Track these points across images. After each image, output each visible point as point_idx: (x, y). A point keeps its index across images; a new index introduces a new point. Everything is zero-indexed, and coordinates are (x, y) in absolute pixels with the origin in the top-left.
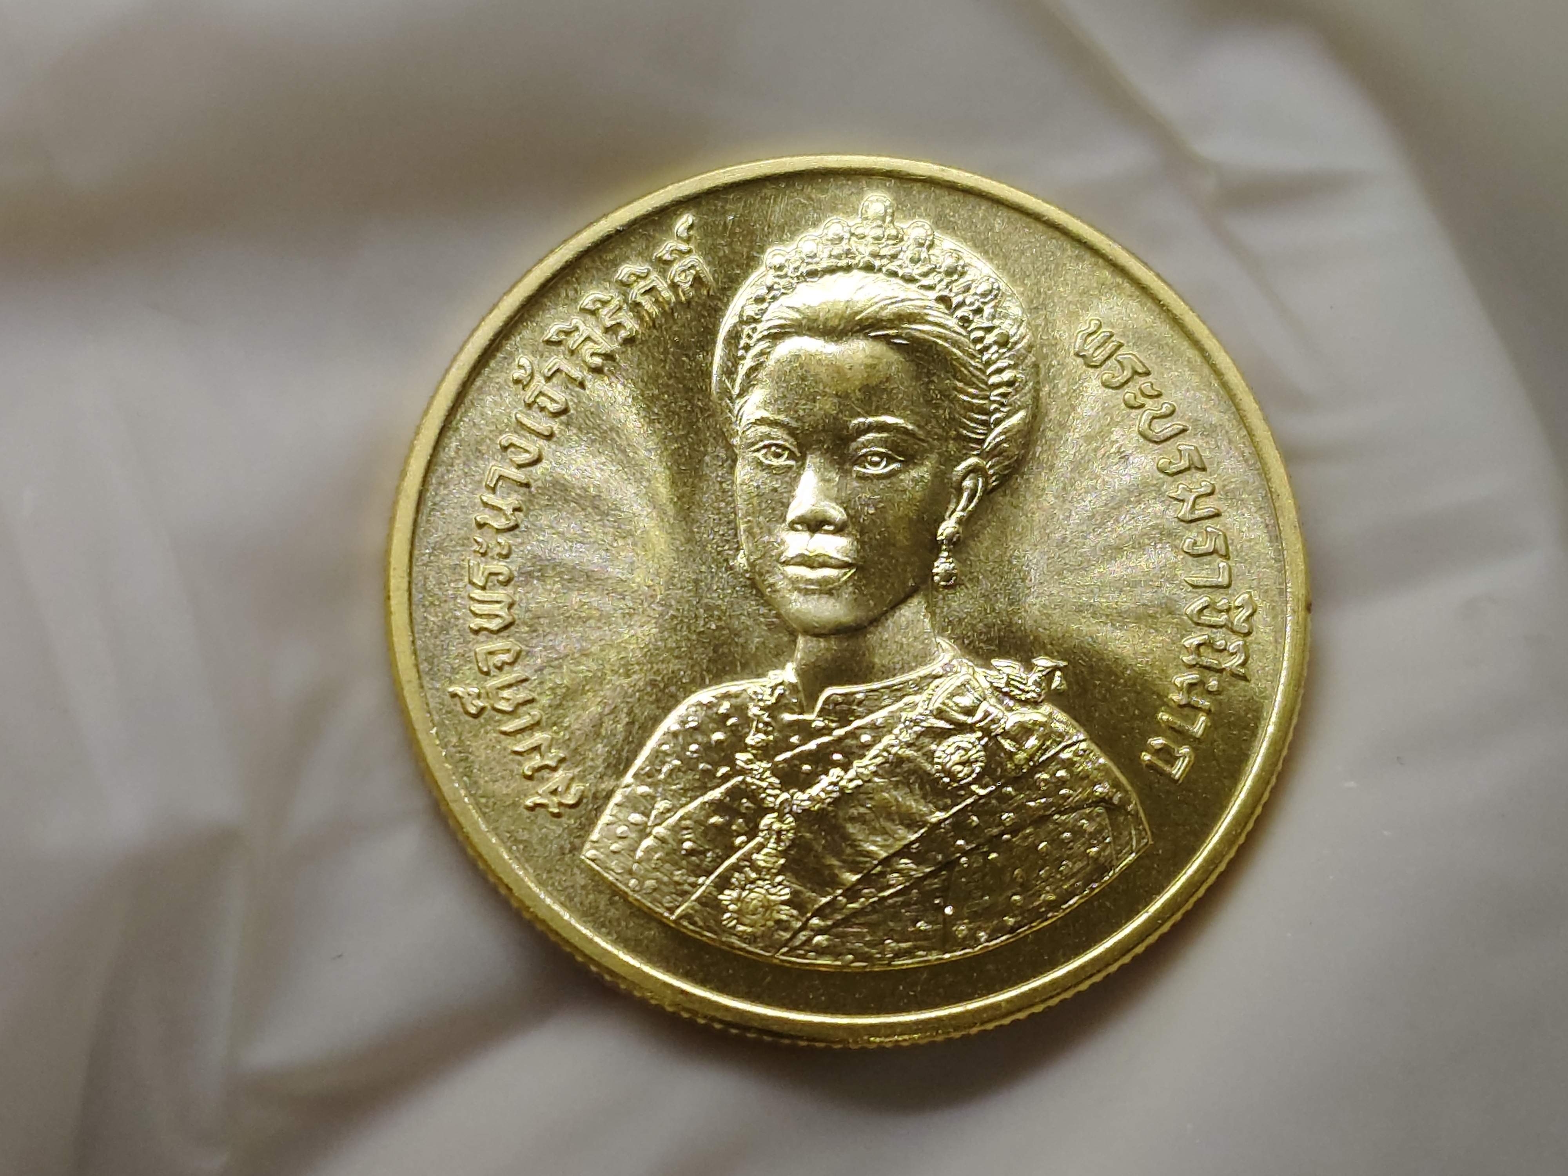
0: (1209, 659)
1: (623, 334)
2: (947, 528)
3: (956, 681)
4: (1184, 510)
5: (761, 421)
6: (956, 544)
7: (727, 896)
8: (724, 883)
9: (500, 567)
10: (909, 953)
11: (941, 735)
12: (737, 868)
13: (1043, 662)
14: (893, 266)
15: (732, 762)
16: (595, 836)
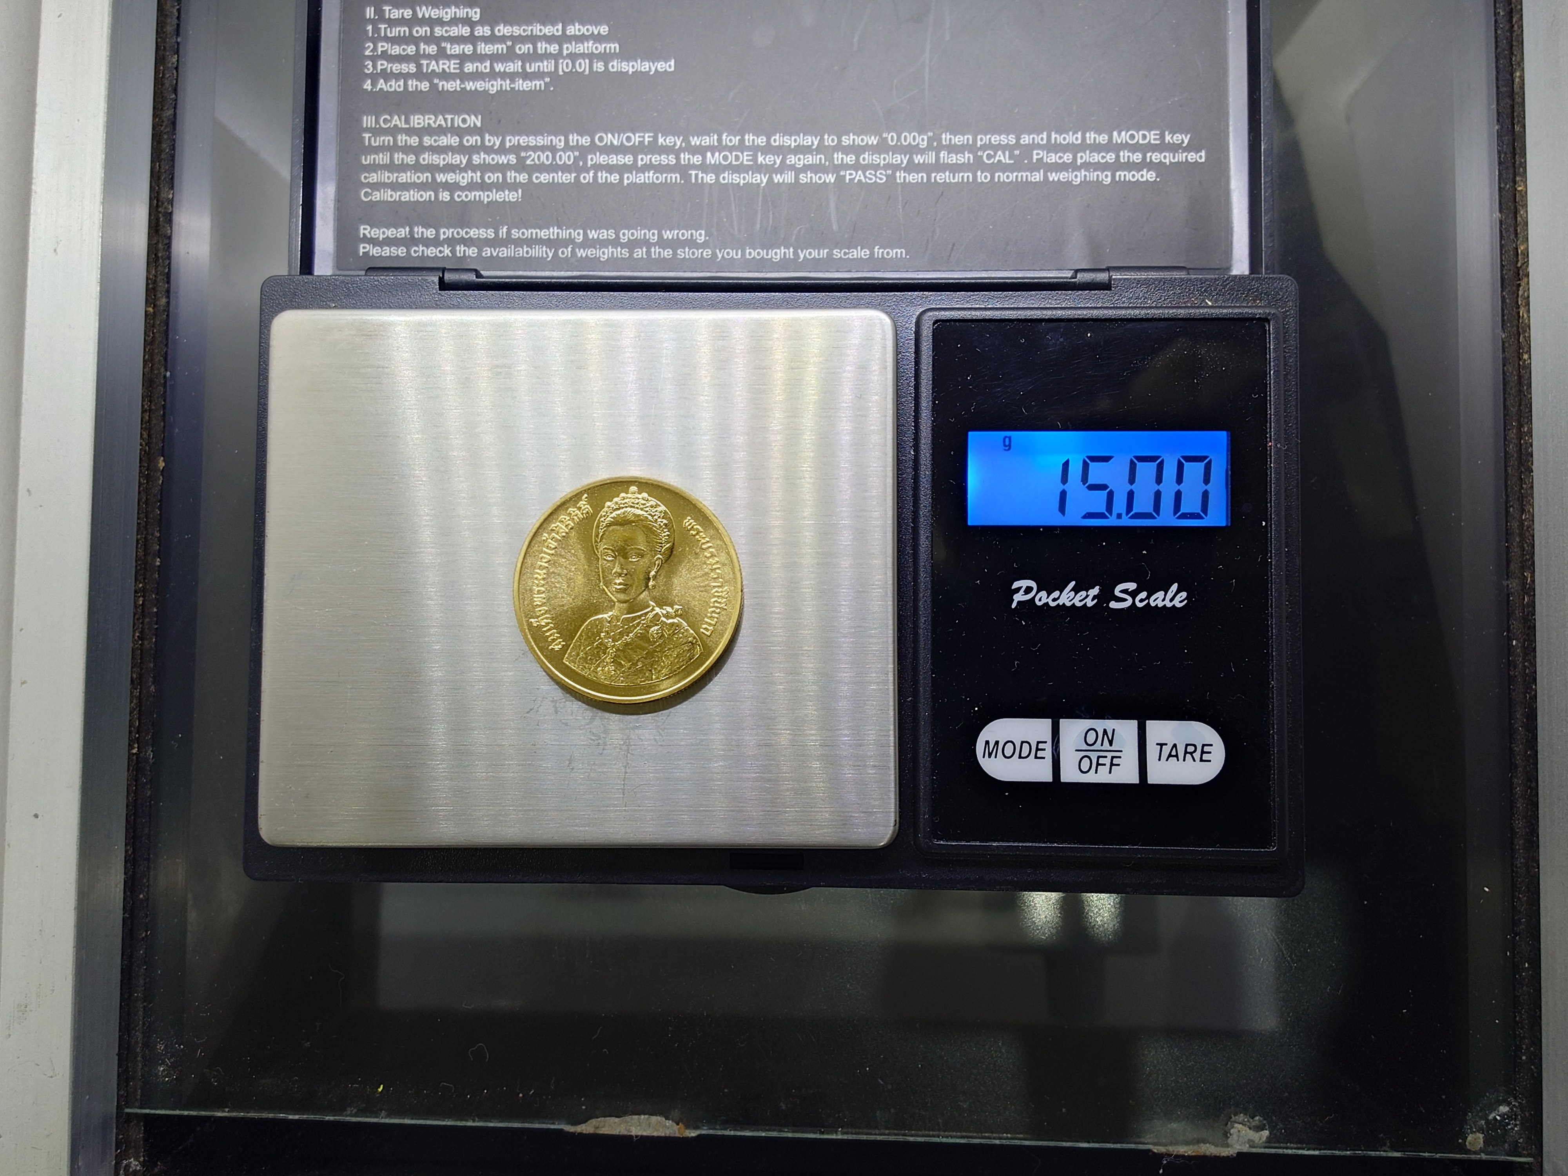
0: (716, 605)
1: (570, 527)
2: (653, 573)
3: (654, 612)
4: (710, 567)
5: (605, 548)
6: (655, 577)
7: (600, 669)
8: (598, 666)
9: (543, 589)
10: (644, 681)
11: (651, 627)
12: (601, 662)
13: (676, 607)
14: (637, 506)
15: (600, 636)
16: (566, 656)
